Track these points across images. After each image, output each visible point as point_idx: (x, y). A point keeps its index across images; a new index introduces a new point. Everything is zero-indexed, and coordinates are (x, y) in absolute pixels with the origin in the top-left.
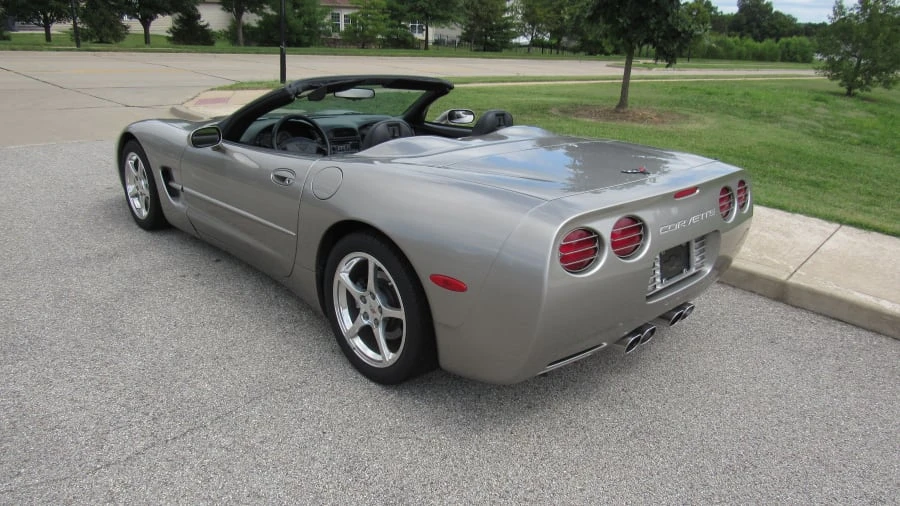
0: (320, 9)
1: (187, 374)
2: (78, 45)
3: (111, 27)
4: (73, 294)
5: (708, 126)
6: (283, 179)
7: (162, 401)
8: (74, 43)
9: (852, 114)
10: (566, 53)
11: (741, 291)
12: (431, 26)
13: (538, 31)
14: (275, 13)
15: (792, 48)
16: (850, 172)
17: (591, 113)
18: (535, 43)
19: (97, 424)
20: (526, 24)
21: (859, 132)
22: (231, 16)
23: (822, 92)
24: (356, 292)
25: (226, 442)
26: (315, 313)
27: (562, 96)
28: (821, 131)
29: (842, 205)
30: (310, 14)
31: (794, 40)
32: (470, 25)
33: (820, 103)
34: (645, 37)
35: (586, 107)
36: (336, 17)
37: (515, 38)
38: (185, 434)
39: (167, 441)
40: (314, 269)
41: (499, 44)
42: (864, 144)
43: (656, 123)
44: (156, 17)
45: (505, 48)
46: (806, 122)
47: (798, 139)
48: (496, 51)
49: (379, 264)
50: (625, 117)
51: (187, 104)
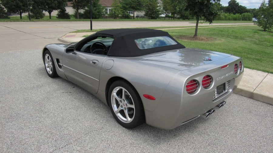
0: (102, 7)
1: (65, 125)
2: (30, 20)
3: (40, 14)
4: (29, 99)
5: (222, 42)
6: (95, 63)
7: (58, 135)
8: (29, 19)
9: (266, 37)
10: (176, 19)
11: (238, 95)
12: (135, 12)
13: (168, 13)
14: (88, 9)
15: (245, 16)
16: (268, 56)
17: (186, 38)
18: (167, 16)
19: (38, 142)
20: (164, 11)
21: (269, 43)
22: (75, 10)
23: (256, 30)
24: (118, 99)
25: (79, 148)
26: (105, 104)
27: (176, 33)
28: (258, 42)
29: (268, 66)
30: (99, 9)
31: (246, 14)
32: (147, 11)
33: (256, 34)
34: (203, 15)
35: (184, 36)
36: (107, 10)
37: (160, 15)
38: (65, 146)
39: (60, 148)
40: (105, 91)
41: (156, 17)
42: (271, 46)
43: (206, 41)
44: (53, 11)
45: (158, 18)
46: (253, 39)
47: (250, 45)
48: (155, 19)
49: (126, 90)
50: (196, 39)
51: (63, 37)
